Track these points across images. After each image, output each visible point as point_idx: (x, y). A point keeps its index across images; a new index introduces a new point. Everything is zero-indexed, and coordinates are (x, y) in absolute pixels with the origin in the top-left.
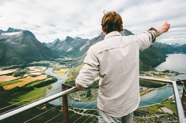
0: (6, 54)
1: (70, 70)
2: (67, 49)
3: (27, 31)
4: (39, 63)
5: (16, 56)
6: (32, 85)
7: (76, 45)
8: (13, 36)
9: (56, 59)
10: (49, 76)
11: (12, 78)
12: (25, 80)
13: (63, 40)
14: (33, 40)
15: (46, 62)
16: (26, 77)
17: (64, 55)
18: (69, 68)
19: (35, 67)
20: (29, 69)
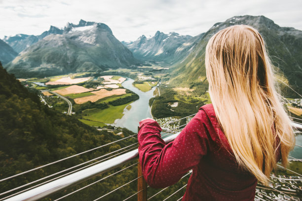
0: (77, 56)
1: (158, 85)
2: (156, 52)
3: (102, 24)
4: (115, 72)
5: (88, 61)
6: (107, 101)
7: (170, 46)
8: (85, 32)
9: (139, 67)
10: (128, 91)
11: (83, 89)
12: (99, 94)
13: (151, 38)
14: (109, 38)
15: (125, 70)
16: (100, 89)
17: (150, 62)
18: (156, 81)
19: (111, 77)
20: (103, 79)
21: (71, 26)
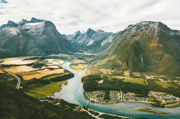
0: (28, 44)
1: (89, 67)
2: (88, 43)
3: (49, 22)
4: (57, 56)
5: (36, 47)
6: (49, 78)
7: (98, 39)
8: (35, 26)
9: (75, 53)
10: (66, 71)
11: (31, 69)
12: (42, 73)
13: (84, 33)
14: (54, 32)
15: (64, 55)
16: (44, 69)
17: (83, 50)
18: (87, 64)
19: (53, 60)
20: (47, 62)
21: (25, 22)
